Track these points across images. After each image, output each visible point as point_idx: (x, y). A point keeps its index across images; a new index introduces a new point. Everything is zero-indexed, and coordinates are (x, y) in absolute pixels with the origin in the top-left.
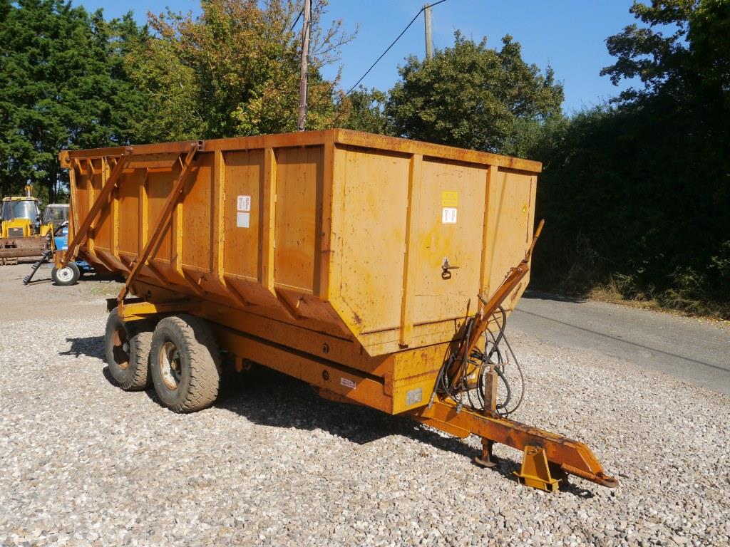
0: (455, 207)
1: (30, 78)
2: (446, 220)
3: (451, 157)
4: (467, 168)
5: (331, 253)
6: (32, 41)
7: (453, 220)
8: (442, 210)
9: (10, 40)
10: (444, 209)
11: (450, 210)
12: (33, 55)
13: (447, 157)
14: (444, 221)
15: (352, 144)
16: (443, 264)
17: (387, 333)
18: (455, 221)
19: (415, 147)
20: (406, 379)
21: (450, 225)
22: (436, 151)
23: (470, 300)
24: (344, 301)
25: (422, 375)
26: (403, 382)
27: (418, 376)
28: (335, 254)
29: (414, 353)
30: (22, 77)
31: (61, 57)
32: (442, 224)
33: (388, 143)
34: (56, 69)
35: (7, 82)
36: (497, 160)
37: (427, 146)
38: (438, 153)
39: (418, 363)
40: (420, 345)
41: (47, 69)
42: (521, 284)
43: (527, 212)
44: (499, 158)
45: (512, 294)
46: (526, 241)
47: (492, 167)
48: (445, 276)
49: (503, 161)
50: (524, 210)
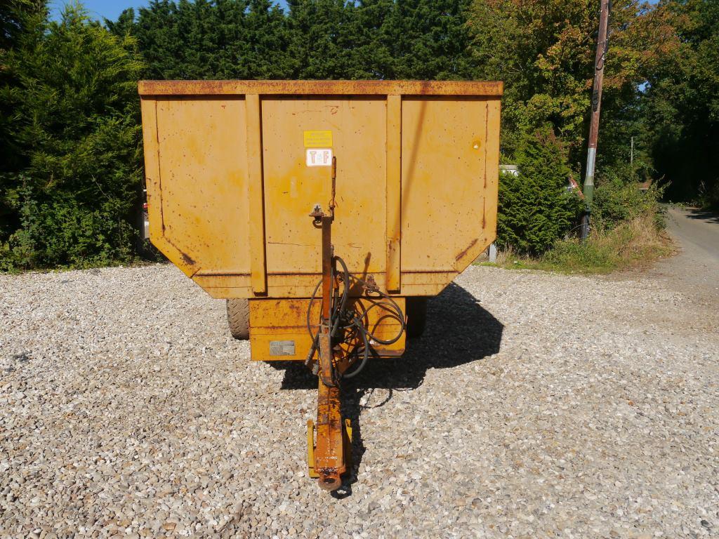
0: (328, 147)
1: (432, 55)
2: (313, 162)
3: (307, 92)
4: (345, 102)
5: (148, 197)
6: (436, 21)
7: (325, 162)
8: (305, 151)
9: (418, 23)
10: (308, 151)
11: (320, 152)
12: (436, 33)
14: (309, 163)
16: (313, 211)
17: (233, 278)
18: (329, 164)
19: (246, 87)
20: (268, 327)
21: (322, 169)
23: (369, 255)
24: (169, 242)
25: (293, 327)
26: (263, 331)
27: (286, 327)
28: (152, 198)
29: (278, 303)
30: (426, 55)
31: (457, 30)
32: (306, 166)
34: (452, 43)
35: (413, 61)
36: (397, 88)
39: (285, 314)
40: (286, 295)
41: (445, 44)
42: (476, 240)
43: (482, 149)
44: (401, 84)
45: (458, 252)
46: (485, 187)
47: (388, 97)
48: (317, 225)
49: (409, 87)
50: (476, 147)
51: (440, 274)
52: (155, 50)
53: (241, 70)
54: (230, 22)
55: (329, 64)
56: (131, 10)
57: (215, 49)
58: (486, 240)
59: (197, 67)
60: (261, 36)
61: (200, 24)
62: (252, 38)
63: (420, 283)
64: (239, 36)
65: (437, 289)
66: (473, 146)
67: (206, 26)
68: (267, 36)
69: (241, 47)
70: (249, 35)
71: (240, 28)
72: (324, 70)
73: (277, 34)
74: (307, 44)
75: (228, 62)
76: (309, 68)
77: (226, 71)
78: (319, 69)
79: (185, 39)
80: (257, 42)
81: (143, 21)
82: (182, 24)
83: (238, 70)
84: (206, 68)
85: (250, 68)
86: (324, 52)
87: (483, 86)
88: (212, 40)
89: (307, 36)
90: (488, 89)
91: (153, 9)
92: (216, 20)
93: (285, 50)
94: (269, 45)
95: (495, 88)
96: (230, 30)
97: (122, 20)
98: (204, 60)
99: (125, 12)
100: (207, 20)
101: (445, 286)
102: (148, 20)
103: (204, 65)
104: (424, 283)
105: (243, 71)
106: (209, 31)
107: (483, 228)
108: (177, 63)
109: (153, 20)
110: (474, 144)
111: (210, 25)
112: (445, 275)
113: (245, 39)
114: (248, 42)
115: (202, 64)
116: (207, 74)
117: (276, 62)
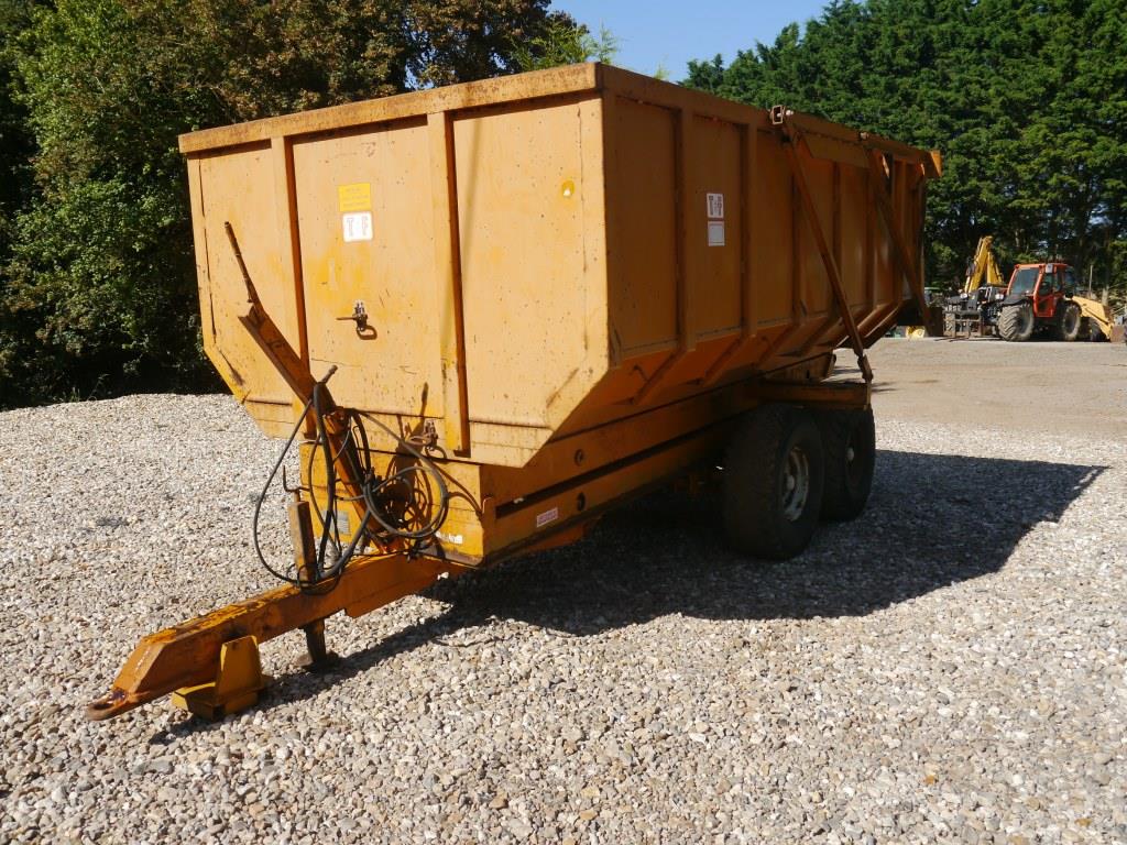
0: (366, 211)
2: (351, 234)
4: (383, 134)
7: (364, 233)
8: (341, 219)
10: (346, 217)
11: (358, 217)
13: (325, 127)
14: (347, 237)
15: (193, 150)
16: (352, 311)
18: (369, 235)
19: (270, 129)
21: (361, 244)
22: (304, 123)
23: (426, 386)
24: (220, 352)
32: (345, 244)
33: (231, 135)
37: (286, 120)
38: (307, 125)
42: (576, 371)
43: (577, 197)
44: (443, 93)
45: (549, 391)
46: (585, 269)
47: (429, 117)
48: (362, 333)
49: (454, 97)
50: (567, 193)
51: (525, 431)
52: (823, 84)
53: (952, 99)
54: (945, 20)
55: (1117, 67)
56: (795, 27)
57: (912, 68)
58: (591, 371)
59: (879, 101)
60: (993, 34)
61: (892, 32)
62: (978, 41)
63: (496, 442)
64: (957, 42)
65: (522, 455)
66: (563, 191)
67: (901, 33)
68: (1004, 33)
69: (958, 60)
70: (973, 37)
71: (962, 27)
72: (1106, 80)
73: (1026, 27)
74: (1079, 37)
75: (933, 88)
76: (1078, 80)
77: (927, 104)
78: (1096, 79)
79: (867, 60)
80: (987, 45)
81: (810, 40)
82: (865, 37)
83: (948, 98)
84: (893, 101)
85: (968, 94)
86: (1110, 47)
87: (561, 75)
88: (909, 55)
89: (1081, 23)
90: (569, 79)
91: (827, 18)
92: (921, 21)
93: (1034, 54)
94: (1007, 48)
95: (582, 76)
96: (942, 34)
97: (780, 43)
98: (891, 88)
99: (785, 30)
100: (904, 23)
101: (535, 452)
102: (817, 37)
103: (892, 97)
104: (504, 443)
105: (957, 100)
106: (906, 41)
107: (586, 347)
108: (850, 100)
109: (826, 36)
110: (564, 187)
111: (908, 31)
112: (532, 431)
113: (967, 46)
114: (972, 48)
115: (889, 95)
116: (894, 111)
117: (1015, 76)
